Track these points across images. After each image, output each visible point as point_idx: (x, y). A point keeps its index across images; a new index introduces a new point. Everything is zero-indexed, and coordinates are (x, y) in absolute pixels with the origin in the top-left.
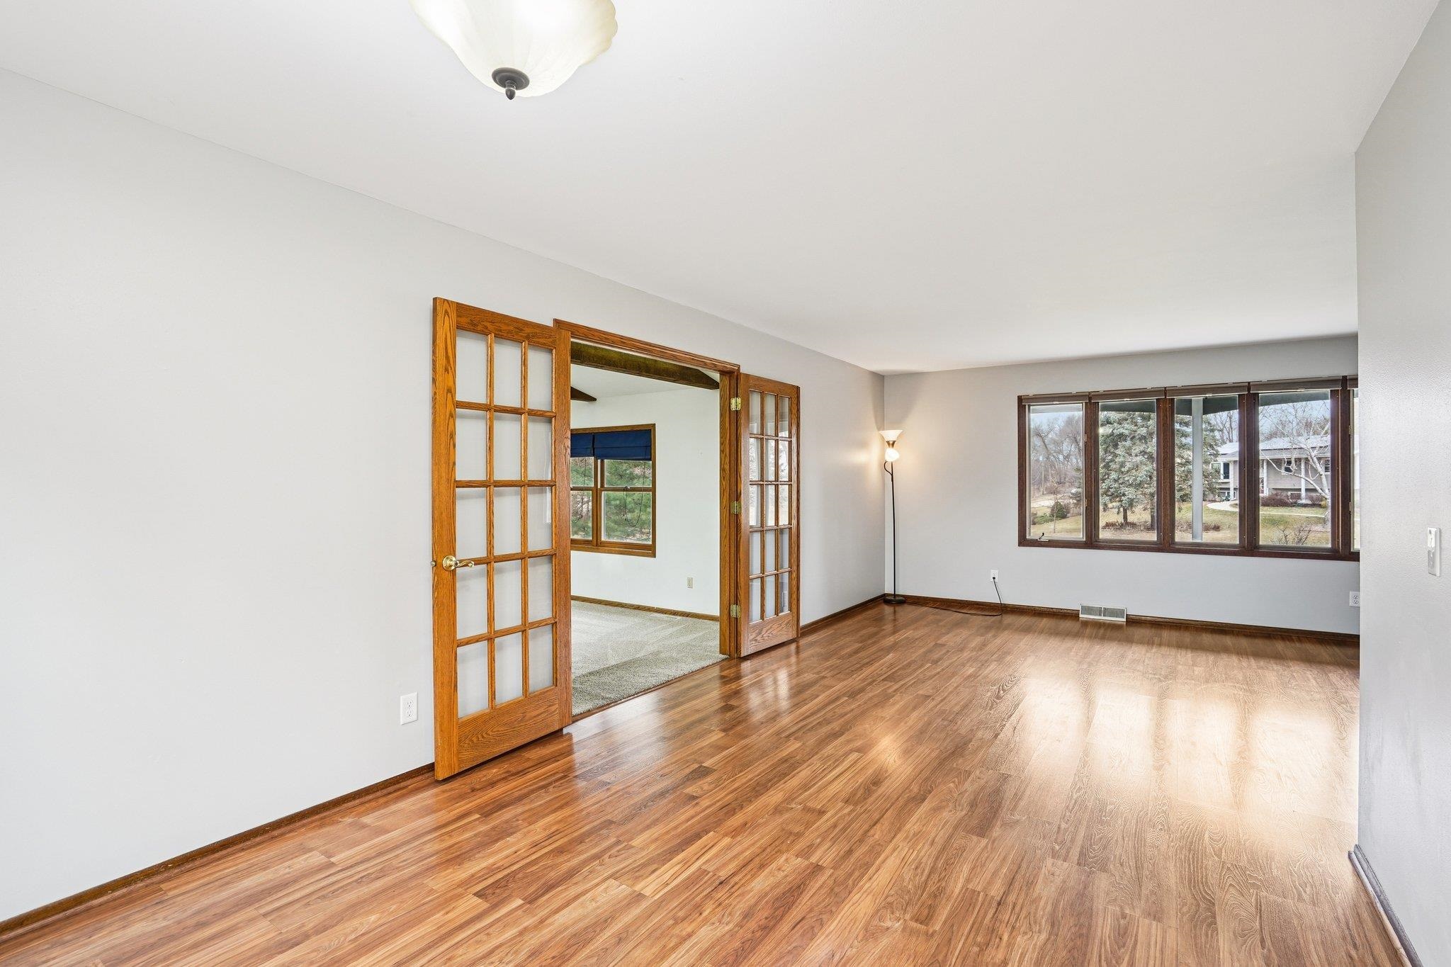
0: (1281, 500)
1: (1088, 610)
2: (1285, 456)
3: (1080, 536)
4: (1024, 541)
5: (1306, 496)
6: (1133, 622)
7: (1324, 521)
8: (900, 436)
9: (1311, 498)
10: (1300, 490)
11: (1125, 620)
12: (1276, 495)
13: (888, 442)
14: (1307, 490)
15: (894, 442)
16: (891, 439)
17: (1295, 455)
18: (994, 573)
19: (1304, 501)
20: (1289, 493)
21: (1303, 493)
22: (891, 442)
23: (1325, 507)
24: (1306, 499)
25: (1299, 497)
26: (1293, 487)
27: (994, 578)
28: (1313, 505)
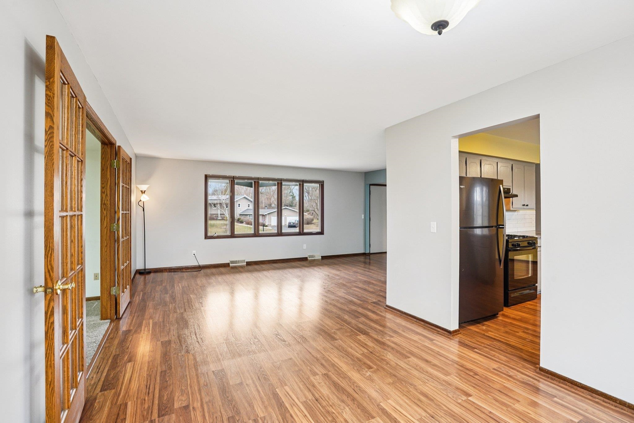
0: (213, 218)
1: (233, 262)
2: (216, 202)
3: (229, 233)
4: (207, 237)
5: (220, 216)
6: (249, 264)
7: (226, 225)
8: (148, 188)
9: (222, 217)
10: (218, 214)
11: (246, 264)
12: (211, 216)
13: (142, 191)
14: (220, 214)
15: (145, 191)
16: (143, 189)
17: (218, 202)
18: (194, 252)
19: (219, 218)
20: (215, 215)
21: (219, 215)
22: (143, 191)
23: (227, 220)
24: (220, 217)
25: (218, 217)
26: (216, 213)
27: (194, 254)
28: (222, 219)
